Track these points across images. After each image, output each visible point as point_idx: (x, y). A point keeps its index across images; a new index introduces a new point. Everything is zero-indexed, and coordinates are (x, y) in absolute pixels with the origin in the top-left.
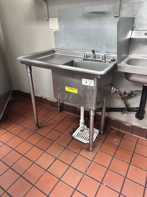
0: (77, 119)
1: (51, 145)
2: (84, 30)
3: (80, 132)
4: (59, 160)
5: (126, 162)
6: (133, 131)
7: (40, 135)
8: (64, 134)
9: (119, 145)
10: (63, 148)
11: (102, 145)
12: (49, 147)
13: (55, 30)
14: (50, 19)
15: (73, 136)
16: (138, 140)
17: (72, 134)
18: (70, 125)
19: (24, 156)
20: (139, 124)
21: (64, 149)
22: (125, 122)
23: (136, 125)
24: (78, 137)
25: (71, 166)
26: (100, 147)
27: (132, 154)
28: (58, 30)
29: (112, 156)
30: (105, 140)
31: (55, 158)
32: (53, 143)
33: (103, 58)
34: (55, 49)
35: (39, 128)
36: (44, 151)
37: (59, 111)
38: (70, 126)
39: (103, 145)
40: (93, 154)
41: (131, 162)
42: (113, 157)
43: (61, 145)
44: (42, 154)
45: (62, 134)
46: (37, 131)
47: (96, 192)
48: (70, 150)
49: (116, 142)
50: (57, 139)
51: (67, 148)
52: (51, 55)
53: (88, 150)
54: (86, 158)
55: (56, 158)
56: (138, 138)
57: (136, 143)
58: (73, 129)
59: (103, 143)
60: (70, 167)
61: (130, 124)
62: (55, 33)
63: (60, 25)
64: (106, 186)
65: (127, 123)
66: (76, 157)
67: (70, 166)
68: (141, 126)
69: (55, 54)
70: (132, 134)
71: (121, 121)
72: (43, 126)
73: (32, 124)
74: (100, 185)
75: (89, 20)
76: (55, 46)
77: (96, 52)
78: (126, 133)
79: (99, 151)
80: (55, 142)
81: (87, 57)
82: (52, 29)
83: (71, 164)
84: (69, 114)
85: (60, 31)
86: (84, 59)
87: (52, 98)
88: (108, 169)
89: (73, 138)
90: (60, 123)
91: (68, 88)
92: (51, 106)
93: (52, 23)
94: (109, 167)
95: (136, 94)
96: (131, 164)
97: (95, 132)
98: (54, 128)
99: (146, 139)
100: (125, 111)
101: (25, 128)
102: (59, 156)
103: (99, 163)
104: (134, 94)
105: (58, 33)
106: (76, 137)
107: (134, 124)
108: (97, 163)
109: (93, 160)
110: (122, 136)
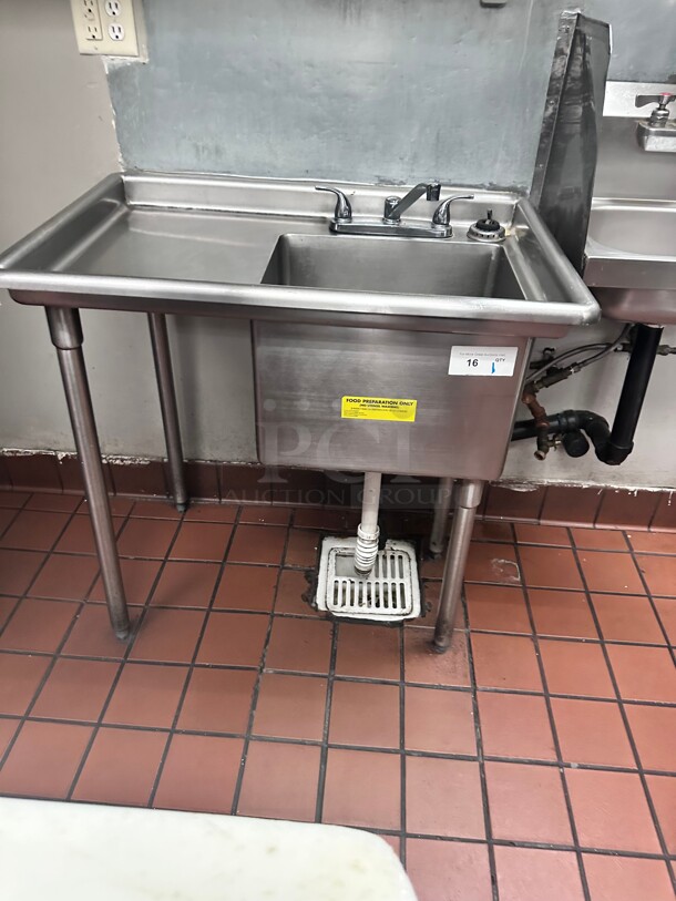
0: (292, 518)
1: (256, 692)
2: (311, 65)
3: (340, 580)
4: (340, 747)
5: (587, 641)
6: (542, 506)
7: (158, 664)
8: (282, 616)
9: (523, 582)
10: (323, 685)
11: (465, 607)
12: (254, 707)
13: (118, 61)
15: (322, 607)
16: (571, 538)
17: (312, 601)
18: (283, 563)
20: (567, 475)
21: (330, 687)
22: (511, 482)
23: (554, 481)
24: (344, 604)
25: (410, 753)
26: (463, 616)
27: (585, 600)
28: (141, 60)
29: (528, 639)
31: (318, 750)
32: (258, 681)
33: (435, 216)
34: (125, 174)
35: (130, 628)
36: (242, 737)
37: (181, 509)
38: (282, 567)
39: (470, 604)
40: (460, 654)
41: (600, 636)
42: (534, 638)
43: (301, 675)
44: (244, 757)
45: (273, 616)
46: (129, 649)
47: (566, 812)
48: (358, 681)
49: (505, 575)
50: (264, 656)
51: (339, 679)
53: (432, 646)
54: (445, 688)
55: (322, 747)
56: (568, 528)
57: (575, 553)
58: (307, 577)
59: (464, 595)
60: (408, 758)
61: (531, 483)
62: (118, 77)
63: (150, 31)
64: (581, 767)
65: (520, 482)
66: (402, 702)
67: (404, 754)
68: (575, 481)
69: (133, 207)
70: (539, 518)
72: (144, 612)
73: (73, 623)
74: (562, 775)
75: (345, 11)
76: (125, 160)
77: (383, 182)
78: (517, 522)
79: (472, 636)
80: (264, 670)
81: (350, 212)
82: (96, 52)
83: (402, 744)
84: (240, 507)
85: (152, 68)
86: (333, 225)
87: (116, 445)
88: (547, 696)
89: (328, 616)
90: (226, 567)
91: (359, 401)
92: (115, 492)
93: (90, 16)
94: (545, 687)
95: (584, 363)
96: (608, 642)
97: (400, 557)
98: (211, 605)
99: (594, 523)
100: (549, 444)
101: (50, 659)
102: (327, 729)
103: (503, 689)
104: (574, 365)
105: (136, 81)
106: (338, 608)
107: (546, 482)
108: (496, 691)
109: (475, 684)
110: (512, 541)
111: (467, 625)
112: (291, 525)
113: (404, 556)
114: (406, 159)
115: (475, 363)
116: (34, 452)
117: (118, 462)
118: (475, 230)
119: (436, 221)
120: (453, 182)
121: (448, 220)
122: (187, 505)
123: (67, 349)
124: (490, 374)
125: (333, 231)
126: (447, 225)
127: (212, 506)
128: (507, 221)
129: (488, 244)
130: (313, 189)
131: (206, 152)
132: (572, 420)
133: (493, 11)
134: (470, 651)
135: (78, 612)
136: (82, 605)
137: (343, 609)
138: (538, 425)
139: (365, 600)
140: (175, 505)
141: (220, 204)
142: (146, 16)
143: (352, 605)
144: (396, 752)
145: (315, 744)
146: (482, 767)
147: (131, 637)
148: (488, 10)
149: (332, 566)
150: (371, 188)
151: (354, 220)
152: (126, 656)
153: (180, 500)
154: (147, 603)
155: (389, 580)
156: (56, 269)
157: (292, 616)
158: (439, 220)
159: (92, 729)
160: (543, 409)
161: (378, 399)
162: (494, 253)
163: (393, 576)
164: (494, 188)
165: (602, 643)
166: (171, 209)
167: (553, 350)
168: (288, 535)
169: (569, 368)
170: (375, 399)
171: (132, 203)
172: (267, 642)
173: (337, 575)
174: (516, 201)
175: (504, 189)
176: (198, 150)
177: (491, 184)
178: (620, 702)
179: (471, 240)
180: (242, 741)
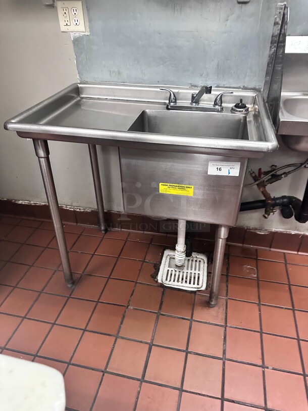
0: (152, 239)
1: (124, 317)
2: (160, 34)
3: (170, 269)
4: (158, 346)
5: (286, 309)
6: (272, 241)
7: (83, 300)
8: (140, 283)
9: (258, 277)
10: (155, 316)
11: (227, 287)
12: (122, 323)
13: (77, 35)
14: (59, 5)
15: (160, 281)
16: (285, 258)
17: (155, 278)
18: (145, 259)
19: (73, 365)
20: (284, 227)
21: (158, 318)
22: (256, 229)
23: (277, 230)
24: (170, 281)
25: (190, 353)
26: (226, 291)
27: (288, 289)
28: (87, 34)
29: (256, 305)
30: (227, 273)
31: (147, 346)
32: (125, 312)
33: (215, 101)
34: (80, 84)
35: (73, 283)
36: (114, 336)
37: (103, 232)
38: (144, 261)
39: (229, 285)
40: (221, 309)
41: (293, 306)
42: (259, 305)
43: (145, 311)
44: (114, 345)
45: (136, 283)
46: (72, 292)
47: (263, 390)
48: (171, 316)
49: (250, 273)
50: (130, 301)
51: (162, 315)
52: (75, 100)
53: (207, 304)
54: (211, 324)
55: (150, 345)
56: (284, 253)
57: (286, 266)
58: (154, 267)
59: (227, 281)
60: (189, 354)
61: (266, 230)
62: (77, 41)
63: (90, 21)
64: (274, 369)
65: (260, 230)
66: (190, 328)
67: (187, 352)
68: (288, 231)
69: (83, 98)
70: (270, 247)
71: (247, 227)
72: (81, 276)
73: (50, 279)
74: (264, 372)
75: (174, 8)
76: (80, 77)
77: (193, 86)
78: (260, 249)
79: (229, 301)
80: (129, 307)
81: (176, 100)
82: (68, 31)
83: (187, 348)
84: (130, 233)
85: (91, 37)
86: (168, 106)
87: (78, 202)
88: (261, 333)
89: (162, 285)
90: (119, 259)
91: (167, 185)
92: (77, 223)
93: (65, 15)
94: (261, 329)
95: (289, 172)
96: (296, 310)
97: (200, 261)
98: (110, 276)
99: (298, 251)
100: (270, 211)
101: (39, 293)
102: (153, 337)
103: (240, 327)
104: (284, 173)
105: (85, 42)
106: (167, 282)
107: (274, 230)
108: (236, 328)
109: (226, 323)
110: (255, 257)
111: (227, 295)
112: (151, 242)
113: (202, 261)
114: (203, 75)
115: (220, 169)
116: (44, 204)
117: (78, 210)
118: (234, 108)
119: (215, 104)
120: (225, 86)
121: (221, 103)
122: (106, 231)
123: (42, 158)
124: (227, 174)
125: (168, 109)
126: (221, 106)
127: (118, 231)
128: (251, 104)
129: (240, 115)
130: (158, 90)
131: (114, 74)
132: (285, 200)
133: (243, 5)
134: (227, 308)
135: (53, 274)
136: (55, 271)
137: (170, 283)
138: (267, 202)
139: (180, 280)
140: (101, 230)
141: (120, 97)
142: (89, 14)
143: (174, 281)
144: (184, 351)
145: (146, 343)
146: (224, 363)
147: (74, 287)
148: (241, 5)
149: (167, 263)
150: (187, 89)
151: (177, 104)
152: (70, 295)
153: (103, 228)
154: (83, 272)
155: (193, 271)
156: (41, 123)
157: (145, 284)
158: (217, 103)
159: (51, 325)
160: (270, 194)
161: (176, 185)
162: (242, 119)
163: (195, 270)
164: (245, 88)
165: (294, 310)
166: (99, 99)
167: (276, 166)
168: (149, 247)
169: (282, 175)
170: (174, 185)
171: (82, 96)
172: (132, 295)
173: (169, 267)
174: (255, 94)
175: (250, 89)
176: (111, 72)
177: (244, 87)
178: (298, 340)
179: (232, 113)
180: (115, 338)
